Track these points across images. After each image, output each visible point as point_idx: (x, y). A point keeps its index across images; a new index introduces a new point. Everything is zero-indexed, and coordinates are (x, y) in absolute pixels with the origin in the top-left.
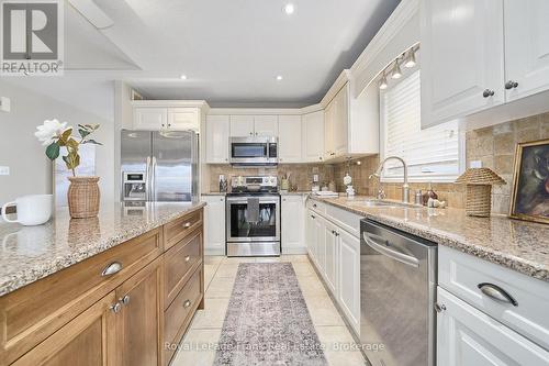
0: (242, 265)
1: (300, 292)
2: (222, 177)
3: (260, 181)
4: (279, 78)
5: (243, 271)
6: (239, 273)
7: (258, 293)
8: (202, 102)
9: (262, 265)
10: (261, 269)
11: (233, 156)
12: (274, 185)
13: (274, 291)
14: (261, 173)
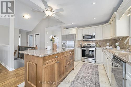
0: (84, 63)
1: (98, 72)
2: (81, 43)
3: (90, 44)
4: (95, 19)
5: (84, 65)
6: (83, 65)
7: (86, 70)
8: (76, 28)
9: (89, 64)
10: (89, 65)
11: (83, 39)
12: (95, 45)
13: (91, 71)
14: (91, 42)
